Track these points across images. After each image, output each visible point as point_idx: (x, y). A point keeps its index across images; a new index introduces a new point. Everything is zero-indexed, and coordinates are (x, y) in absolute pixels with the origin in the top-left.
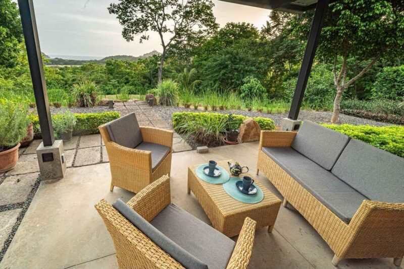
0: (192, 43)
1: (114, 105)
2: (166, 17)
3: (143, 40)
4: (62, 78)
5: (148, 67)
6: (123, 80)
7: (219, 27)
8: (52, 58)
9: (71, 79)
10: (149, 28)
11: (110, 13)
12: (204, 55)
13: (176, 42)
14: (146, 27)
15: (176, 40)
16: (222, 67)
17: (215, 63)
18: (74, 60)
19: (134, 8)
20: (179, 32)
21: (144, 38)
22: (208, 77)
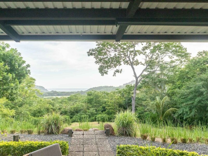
0: (165, 72)
1: (74, 133)
2: (137, 53)
3: (117, 73)
4: (52, 107)
5: (123, 96)
6: (101, 108)
7: (190, 56)
8: (50, 91)
9: (58, 108)
10: (122, 63)
11: (89, 55)
12: (178, 83)
13: (149, 73)
14: (119, 62)
15: (148, 71)
16: (197, 94)
17: (188, 91)
18: (64, 92)
19: (108, 49)
20: (150, 64)
21: (117, 71)
22: (183, 105)
